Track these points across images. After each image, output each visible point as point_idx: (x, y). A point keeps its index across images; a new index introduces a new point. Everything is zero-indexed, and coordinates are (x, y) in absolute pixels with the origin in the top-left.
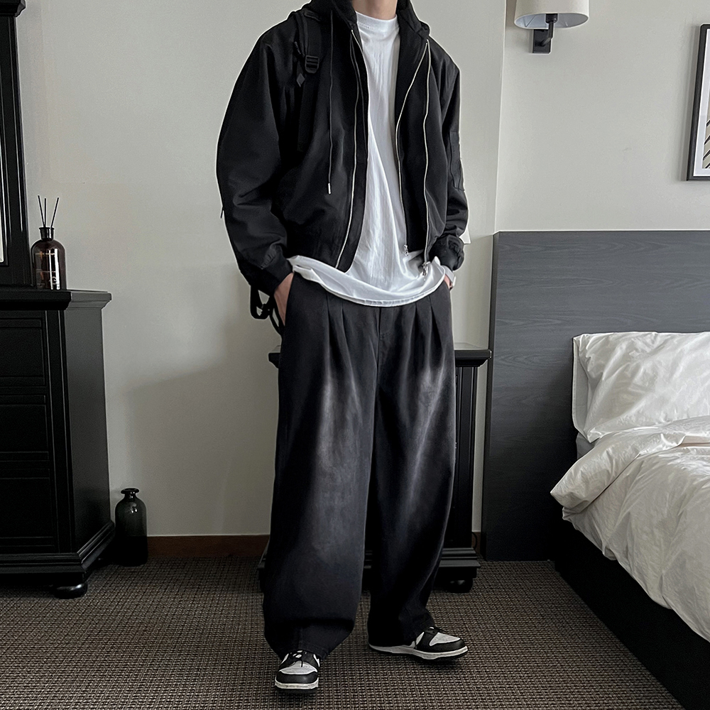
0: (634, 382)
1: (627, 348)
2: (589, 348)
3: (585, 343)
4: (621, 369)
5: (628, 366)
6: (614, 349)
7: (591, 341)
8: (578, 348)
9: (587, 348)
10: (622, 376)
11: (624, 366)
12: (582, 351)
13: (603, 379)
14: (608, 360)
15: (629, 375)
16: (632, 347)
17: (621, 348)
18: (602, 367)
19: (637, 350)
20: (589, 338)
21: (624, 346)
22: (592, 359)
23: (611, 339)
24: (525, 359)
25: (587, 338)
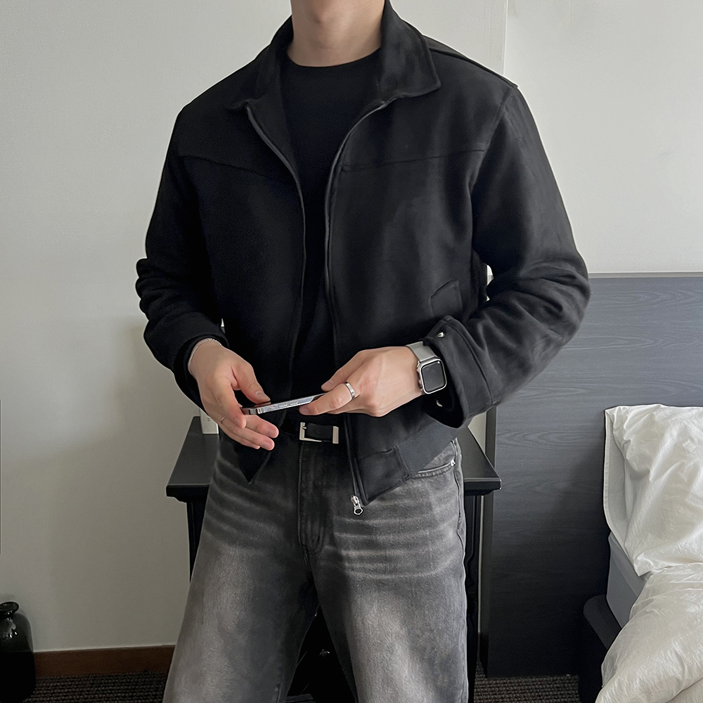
0: (692, 491)
1: (680, 435)
2: (629, 427)
3: (622, 419)
5: (682, 465)
6: (662, 435)
7: (630, 416)
8: (612, 423)
9: (624, 427)
10: (675, 478)
11: (678, 464)
12: (618, 429)
13: (651, 478)
14: (655, 449)
15: (686, 479)
16: (685, 434)
17: (671, 435)
18: (648, 460)
19: (692, 440)
20: (627, 412)
21: (675, 433)
22: (631, 444)
23: (656, 416)
24: (539, 437)
25: (623, 412)
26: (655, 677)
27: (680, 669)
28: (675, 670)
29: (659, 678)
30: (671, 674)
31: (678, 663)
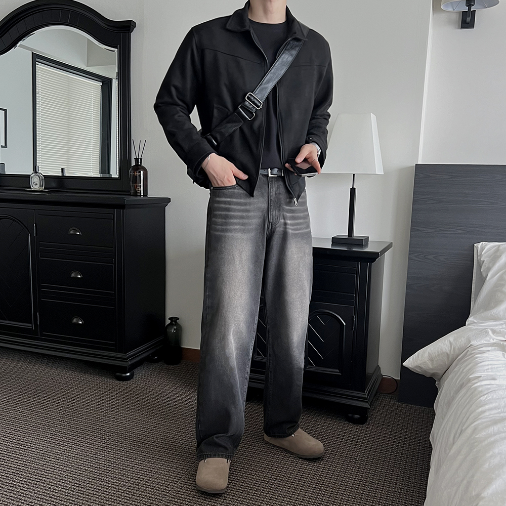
2: (485, 253)
3: (483, 249)
4: (502, 272)
6: (501, 256)
7: (487, 247)
8: (478, 251)
9: (483, 253)
10: (501, 278)
12: (480, 255)
13: (488, 279)
14: (494, 264)
15: (505, 279)
18: (489, 269)
20: (486, 245)
22: (485, 262)
23: (501, 248)
24: (434, 257)
25: (484, 245)
26: (436, 352)
27: (450, 349)
28: (447, 349)
29: (438, 353)
30: (444, 351)
31: (449, 345)
